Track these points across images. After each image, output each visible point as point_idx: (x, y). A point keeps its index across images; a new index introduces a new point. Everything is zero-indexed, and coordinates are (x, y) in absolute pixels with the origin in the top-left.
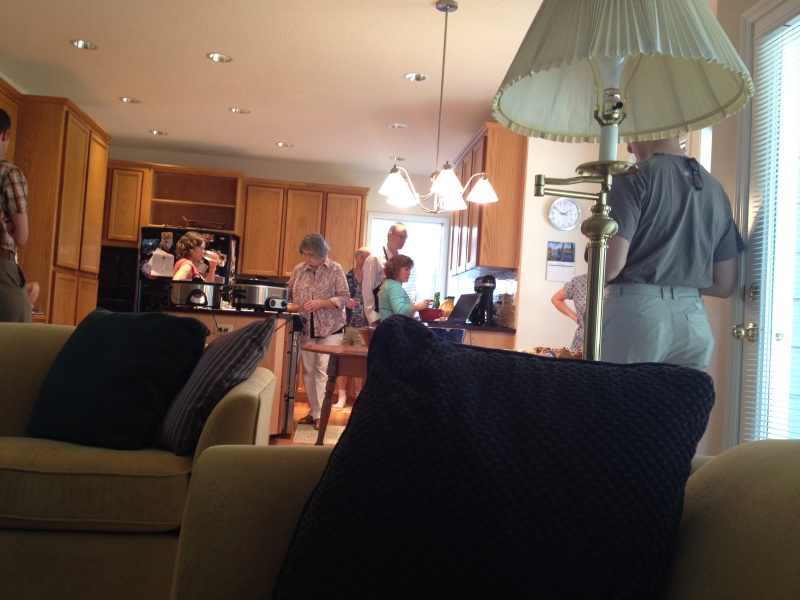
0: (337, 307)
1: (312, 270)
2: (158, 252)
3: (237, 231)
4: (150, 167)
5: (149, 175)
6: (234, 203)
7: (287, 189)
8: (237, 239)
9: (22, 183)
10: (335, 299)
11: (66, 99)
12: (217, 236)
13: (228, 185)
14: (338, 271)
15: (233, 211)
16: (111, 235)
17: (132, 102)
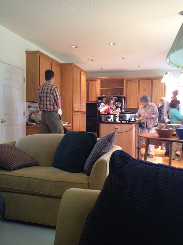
0: (154, 118)
1: (145, 107)
2: (102, 104)
3: (124, 95)
4: (99, 79)
5: (99, 81)
6: (123, 86)
7: (139, 80)
8: (124, 98)
9: (58, 91)
10: (153, 116)
11: (72, 63)
12: (118, 97)
13: (121, 81)
14: (154, 106)
15: (123, 89)
16: (90, 100)
17: (91, 60)
